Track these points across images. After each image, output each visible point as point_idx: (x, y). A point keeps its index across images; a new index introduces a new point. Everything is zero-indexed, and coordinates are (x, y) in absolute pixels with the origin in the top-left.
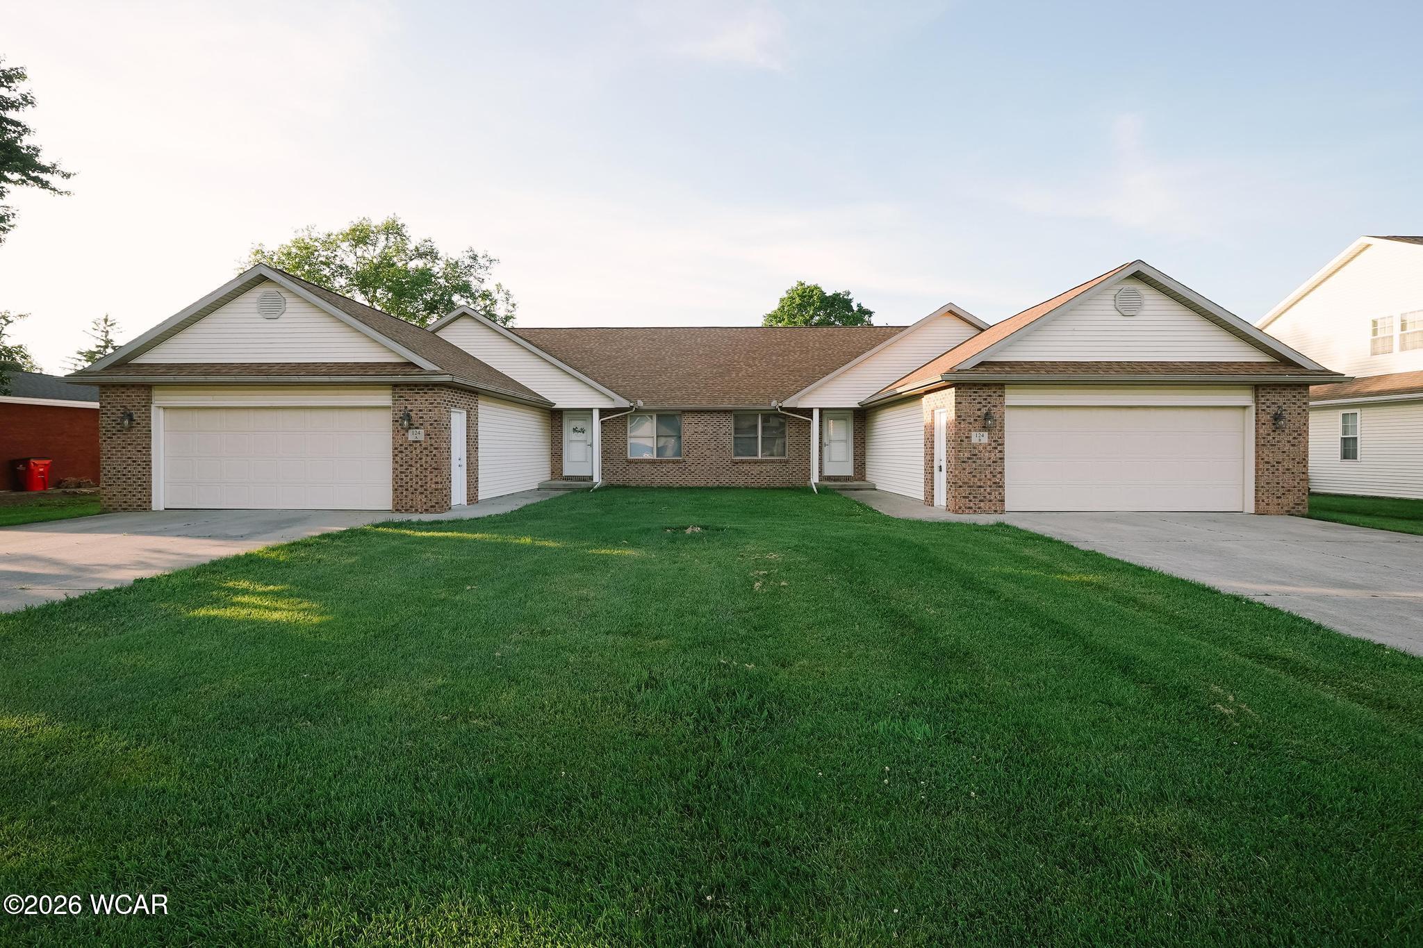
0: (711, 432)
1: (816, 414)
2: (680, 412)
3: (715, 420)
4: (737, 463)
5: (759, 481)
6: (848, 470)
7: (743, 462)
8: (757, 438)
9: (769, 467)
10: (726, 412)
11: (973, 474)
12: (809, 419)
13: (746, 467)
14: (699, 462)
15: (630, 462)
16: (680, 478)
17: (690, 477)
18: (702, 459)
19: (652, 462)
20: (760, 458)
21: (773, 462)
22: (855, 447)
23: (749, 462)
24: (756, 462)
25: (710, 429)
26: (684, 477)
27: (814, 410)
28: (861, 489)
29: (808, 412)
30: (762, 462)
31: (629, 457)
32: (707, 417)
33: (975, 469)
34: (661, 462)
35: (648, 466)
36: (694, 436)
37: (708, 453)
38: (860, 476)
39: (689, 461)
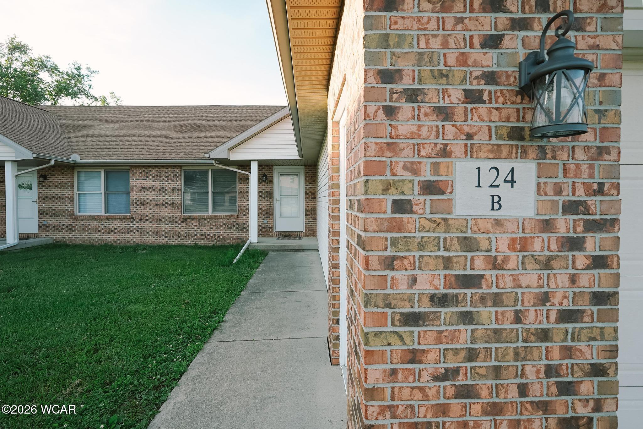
0: (159, 188)
1: (254, 167)
2: (128, 168)
3: (163, 175)
4: (186, 220)
5: (209, 237)
6: (299, 226)
7: (192, 218)
8: (208, 193)
9: (219, 224)
10: (174, 166)
11: (461, 381)
12: (247, 173)
13: (195, 223)
14: (147, 218)
15: (77, 219)
16: (128, 235)
17: (137, 233)
18: (150, 216)
19: (99, 219)
20: (210, 213)
21: (222, 218)
22: (307, 203)
23: (199, 219)
24: (205, 218)
25: (157, 185)
26: (132, 233)
27: (252, 163)
28: (303, 250)
29: (245, 165)
30: (211, 218)
31: (77, 213)
32: (155, 172)
33: (472, 355)
34: (108, 219)
35: (95, 223)
36: (142, 192)
37: (156, 209)
38: (311, 232)
39: (137, 217)
